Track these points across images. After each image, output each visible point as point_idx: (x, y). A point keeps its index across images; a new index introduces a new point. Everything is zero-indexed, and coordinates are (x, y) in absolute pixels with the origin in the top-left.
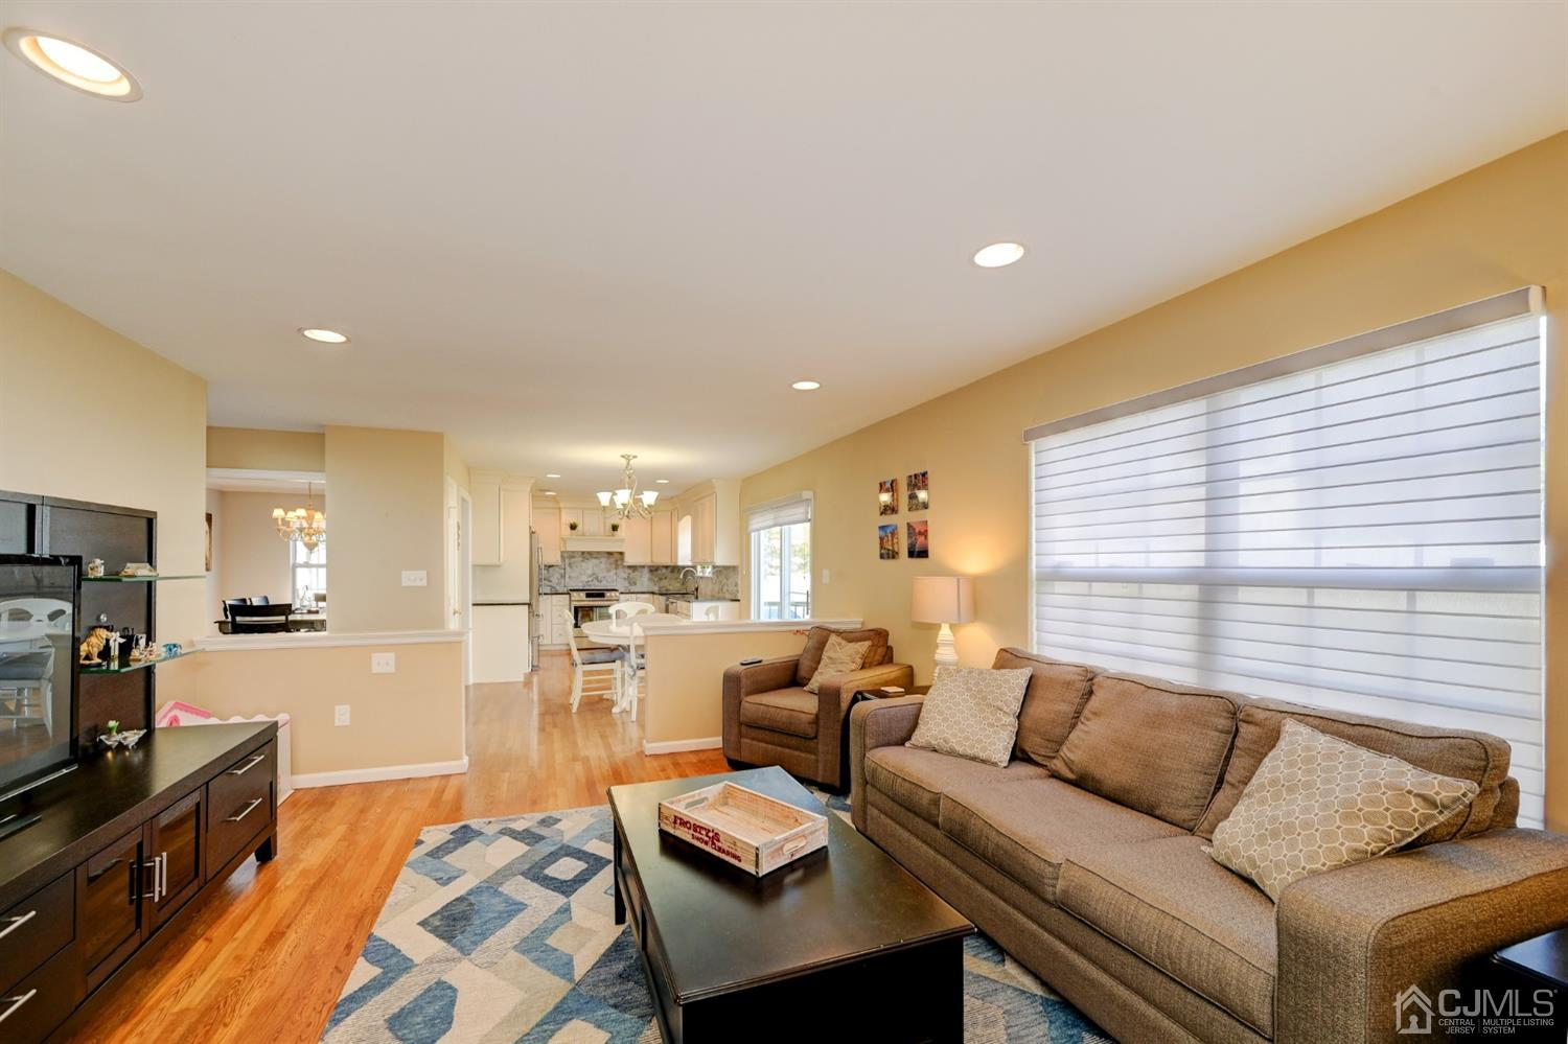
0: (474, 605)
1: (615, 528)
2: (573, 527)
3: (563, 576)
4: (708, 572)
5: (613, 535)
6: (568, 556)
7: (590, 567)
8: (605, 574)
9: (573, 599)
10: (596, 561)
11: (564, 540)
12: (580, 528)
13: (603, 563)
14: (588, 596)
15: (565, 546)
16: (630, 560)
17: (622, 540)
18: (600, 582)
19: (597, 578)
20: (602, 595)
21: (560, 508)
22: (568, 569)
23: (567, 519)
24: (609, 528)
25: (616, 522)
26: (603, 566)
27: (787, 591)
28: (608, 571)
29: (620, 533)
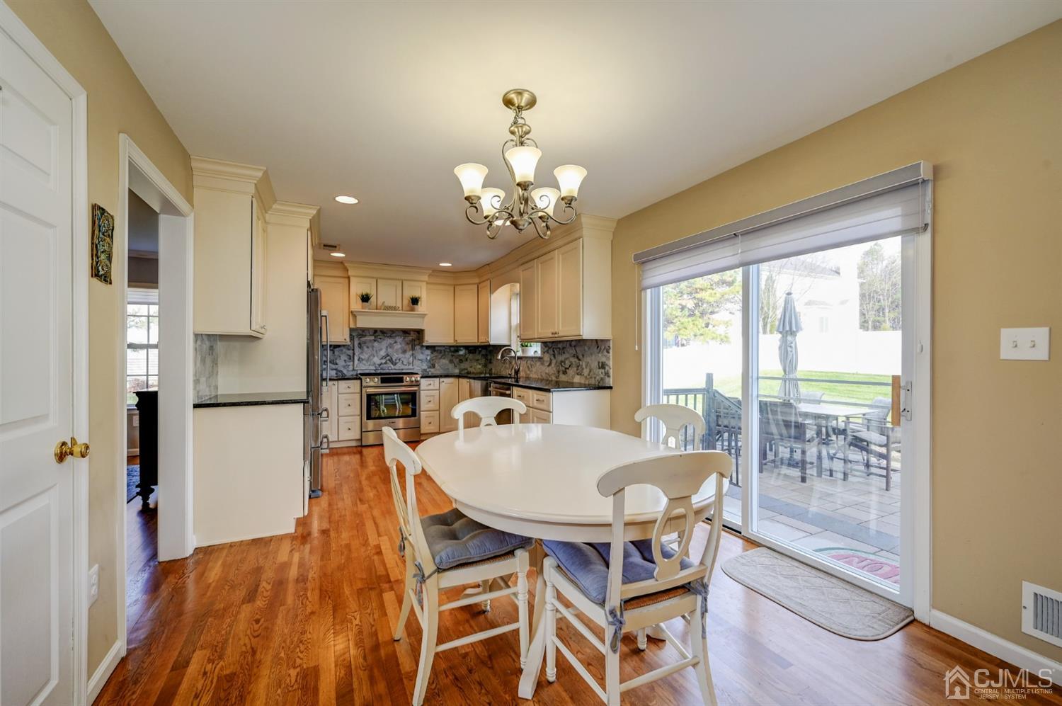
0: (196, 406)
1: (415, 301)
2: (365, 299)
3: (351, 358)
4: (535, 350)
5: (413, 310)
6: (358, 334)
7: (382, 347)
8: (401, 356)
9: (364, 384)
10: (390, 341)
11: (354, 314)
12: (373, 299)
13: (399, 343)
14: (383, 381)
15: (355, 322)
16: (430, 339)
17: (423, 316)
18: (395, 364)
19: (391, 360)
20: (401, 380)
21: (349, 278)
22: (357, 350)
23: (358, 288)
24: (407, 302)
25: (416, 295)
26: (398, 346)
27: (755, 376)
28: (404, 352)
29: (421, 308)
